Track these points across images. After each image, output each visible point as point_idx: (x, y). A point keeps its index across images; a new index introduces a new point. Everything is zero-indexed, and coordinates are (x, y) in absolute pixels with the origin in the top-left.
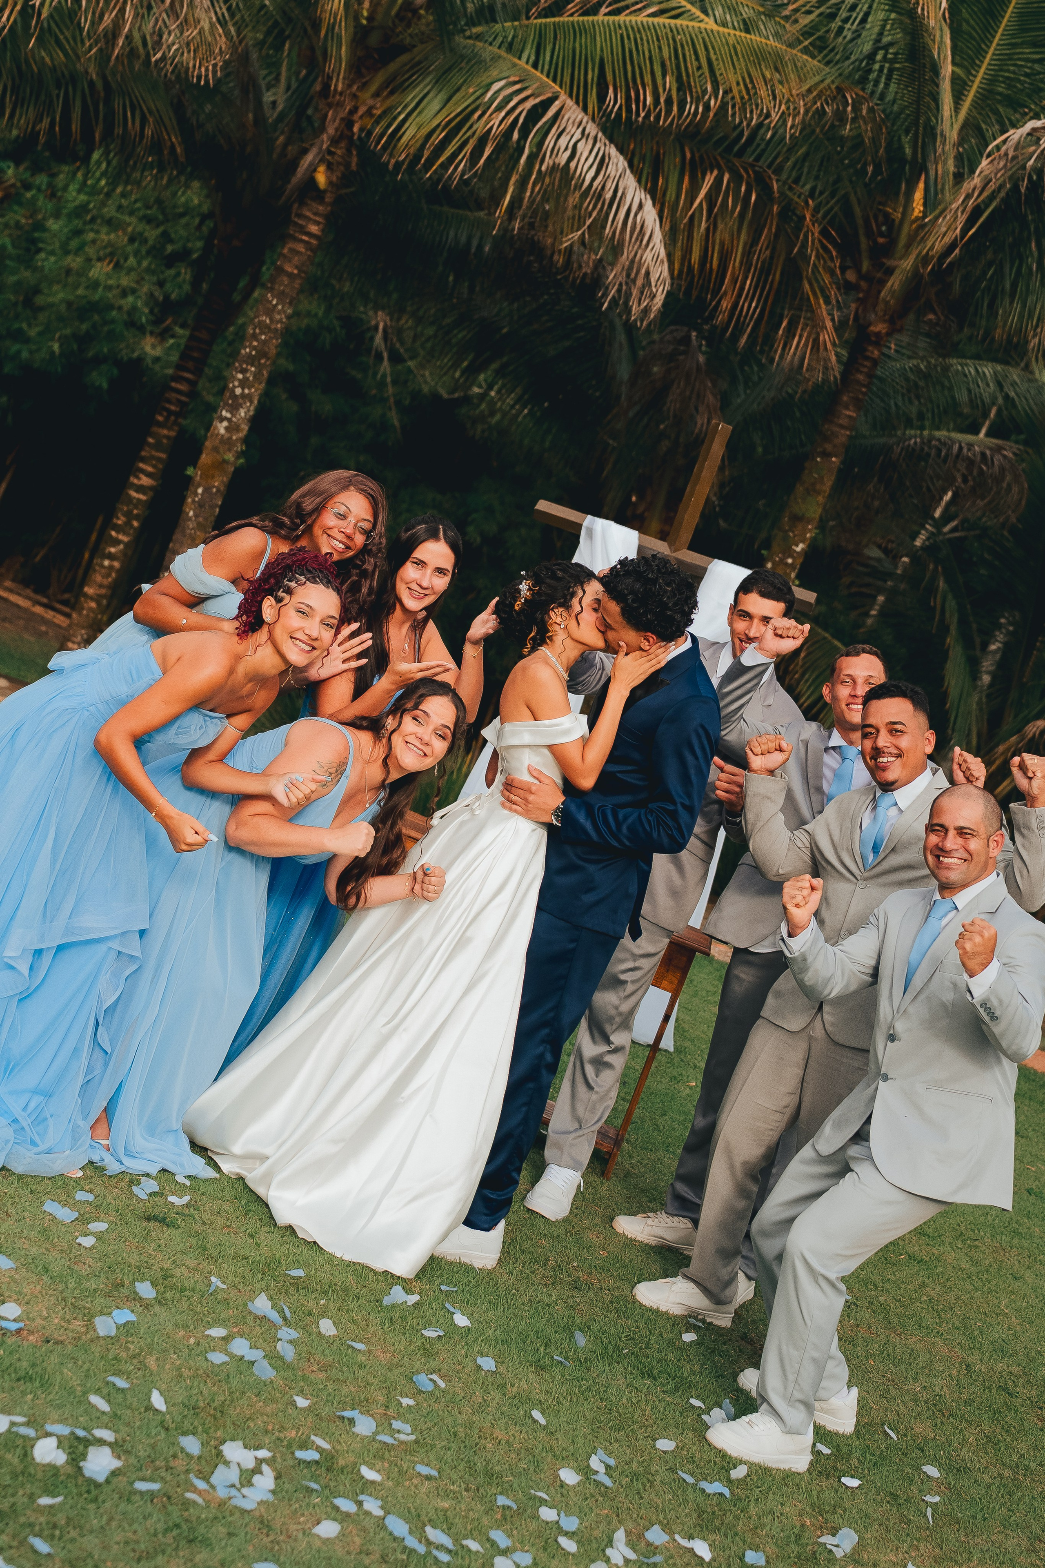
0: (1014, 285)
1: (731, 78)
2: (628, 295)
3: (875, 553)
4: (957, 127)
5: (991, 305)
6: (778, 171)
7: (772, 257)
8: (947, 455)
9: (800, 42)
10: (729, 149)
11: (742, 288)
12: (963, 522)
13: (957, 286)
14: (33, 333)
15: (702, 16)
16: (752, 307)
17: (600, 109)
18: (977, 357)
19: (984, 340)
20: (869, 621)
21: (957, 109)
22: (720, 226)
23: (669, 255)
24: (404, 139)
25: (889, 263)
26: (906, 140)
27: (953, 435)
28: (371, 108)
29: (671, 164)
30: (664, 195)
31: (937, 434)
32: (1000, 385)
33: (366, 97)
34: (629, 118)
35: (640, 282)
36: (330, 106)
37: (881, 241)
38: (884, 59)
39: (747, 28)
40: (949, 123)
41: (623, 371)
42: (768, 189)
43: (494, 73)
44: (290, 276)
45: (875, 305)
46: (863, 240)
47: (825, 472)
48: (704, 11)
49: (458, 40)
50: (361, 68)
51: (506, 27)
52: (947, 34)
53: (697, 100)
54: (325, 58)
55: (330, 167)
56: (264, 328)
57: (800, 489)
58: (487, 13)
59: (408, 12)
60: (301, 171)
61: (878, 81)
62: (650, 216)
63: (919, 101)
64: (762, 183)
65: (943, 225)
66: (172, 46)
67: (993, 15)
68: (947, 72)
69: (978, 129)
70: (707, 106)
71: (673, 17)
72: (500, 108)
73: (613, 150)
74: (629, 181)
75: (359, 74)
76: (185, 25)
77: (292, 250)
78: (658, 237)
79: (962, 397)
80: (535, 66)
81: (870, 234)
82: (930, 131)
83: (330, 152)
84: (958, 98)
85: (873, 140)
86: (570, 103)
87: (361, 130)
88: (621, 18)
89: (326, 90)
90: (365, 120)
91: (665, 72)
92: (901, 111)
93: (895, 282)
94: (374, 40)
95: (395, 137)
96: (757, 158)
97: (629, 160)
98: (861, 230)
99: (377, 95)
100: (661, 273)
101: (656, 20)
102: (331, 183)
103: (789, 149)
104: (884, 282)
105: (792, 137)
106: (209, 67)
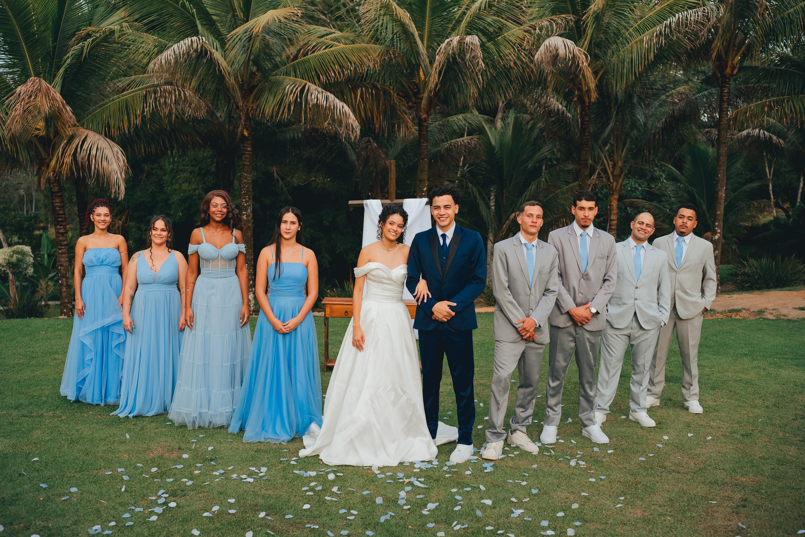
0: (459, 89)
1: (354, 59)
2: (349, 135)
4: (425, 49)
5: (454, 97)
6: (378, 81)
7: (385, 107)
8: (458, 146)
9: (371, 41)
10: (361, 80)
11: (380, 120)
12: (470, 164)
13: (442, 96)
15: (339, 44)
16: (385, 124)
17: (320, 82)
18: (456, 114)
19: (456, 108)
21: (423, 44)
22: (367, 104)
23: (357, 119)
24: (266, 113)
25: (421, 96)
26: (412, 59)
27: (457, 140)
28: (252, 107)
29: (346, 91)
30: (348, 102)
31: (452, 141)
32: (465, 120)
33: (250, 104)
34: (329, 82)
35: (351, 129)
36: (240, 111)
37: (415, 90)
38: (397, 37)
39: (353, 42)
40: (422, 48)
41: (354, 157)
42: (377, 88)
43: (285, 84)
44: (247, 165)
45: (421, 110)
46: (410, 92)
47: (424, 164)
48: (339, 42)
49: (271, 78)
50: (245, 97)
51: (283, 69)
52: (412, 23)
53: (347, 69)
54: (234, 97)
55: (247, 129)
56: (246, 183)
57: (419, 172)
58: (276, 67)
59: (252, 74)
60: (239, 134)
61: (397, 44)
62: (347, 109)
63: (411, 46)
64: (375, 87)
65: (432, 79)
66: (189, 111)
67: (423, 12)
68: (416, 34)
69: (432, 47)
70: (351, 70)
71: (331, 47)
72: (291, 94)
73: (329, 94)
74: (337, 101)
75: (245, 99)
76: (190, 104)
77: (245, 158)
78: (351, 114)
79: (456, 127)
80: (296, 77)
81: (411, 90)
82: (418, 53)
83: (245, 125)
84: (422, 40)
85: (402, 62)
86: (311, 84)
87: (252, 115)
88: (316, 54)
89: (237, 107)
90: (252, 111)
91: (334, 65)
92: (407, 50)
93: (424, 102)
94: (246, 87)
95: (263, 113)
96: (371, 80)
97: (334, 95)
98: (409, 90)
99: (253, 103)
100: (356, 124)
101: (326, 50)
102: (249, 134)
103: (379, 74)
104: (420, 103)
105: (379, 70)
106: (202, 113)
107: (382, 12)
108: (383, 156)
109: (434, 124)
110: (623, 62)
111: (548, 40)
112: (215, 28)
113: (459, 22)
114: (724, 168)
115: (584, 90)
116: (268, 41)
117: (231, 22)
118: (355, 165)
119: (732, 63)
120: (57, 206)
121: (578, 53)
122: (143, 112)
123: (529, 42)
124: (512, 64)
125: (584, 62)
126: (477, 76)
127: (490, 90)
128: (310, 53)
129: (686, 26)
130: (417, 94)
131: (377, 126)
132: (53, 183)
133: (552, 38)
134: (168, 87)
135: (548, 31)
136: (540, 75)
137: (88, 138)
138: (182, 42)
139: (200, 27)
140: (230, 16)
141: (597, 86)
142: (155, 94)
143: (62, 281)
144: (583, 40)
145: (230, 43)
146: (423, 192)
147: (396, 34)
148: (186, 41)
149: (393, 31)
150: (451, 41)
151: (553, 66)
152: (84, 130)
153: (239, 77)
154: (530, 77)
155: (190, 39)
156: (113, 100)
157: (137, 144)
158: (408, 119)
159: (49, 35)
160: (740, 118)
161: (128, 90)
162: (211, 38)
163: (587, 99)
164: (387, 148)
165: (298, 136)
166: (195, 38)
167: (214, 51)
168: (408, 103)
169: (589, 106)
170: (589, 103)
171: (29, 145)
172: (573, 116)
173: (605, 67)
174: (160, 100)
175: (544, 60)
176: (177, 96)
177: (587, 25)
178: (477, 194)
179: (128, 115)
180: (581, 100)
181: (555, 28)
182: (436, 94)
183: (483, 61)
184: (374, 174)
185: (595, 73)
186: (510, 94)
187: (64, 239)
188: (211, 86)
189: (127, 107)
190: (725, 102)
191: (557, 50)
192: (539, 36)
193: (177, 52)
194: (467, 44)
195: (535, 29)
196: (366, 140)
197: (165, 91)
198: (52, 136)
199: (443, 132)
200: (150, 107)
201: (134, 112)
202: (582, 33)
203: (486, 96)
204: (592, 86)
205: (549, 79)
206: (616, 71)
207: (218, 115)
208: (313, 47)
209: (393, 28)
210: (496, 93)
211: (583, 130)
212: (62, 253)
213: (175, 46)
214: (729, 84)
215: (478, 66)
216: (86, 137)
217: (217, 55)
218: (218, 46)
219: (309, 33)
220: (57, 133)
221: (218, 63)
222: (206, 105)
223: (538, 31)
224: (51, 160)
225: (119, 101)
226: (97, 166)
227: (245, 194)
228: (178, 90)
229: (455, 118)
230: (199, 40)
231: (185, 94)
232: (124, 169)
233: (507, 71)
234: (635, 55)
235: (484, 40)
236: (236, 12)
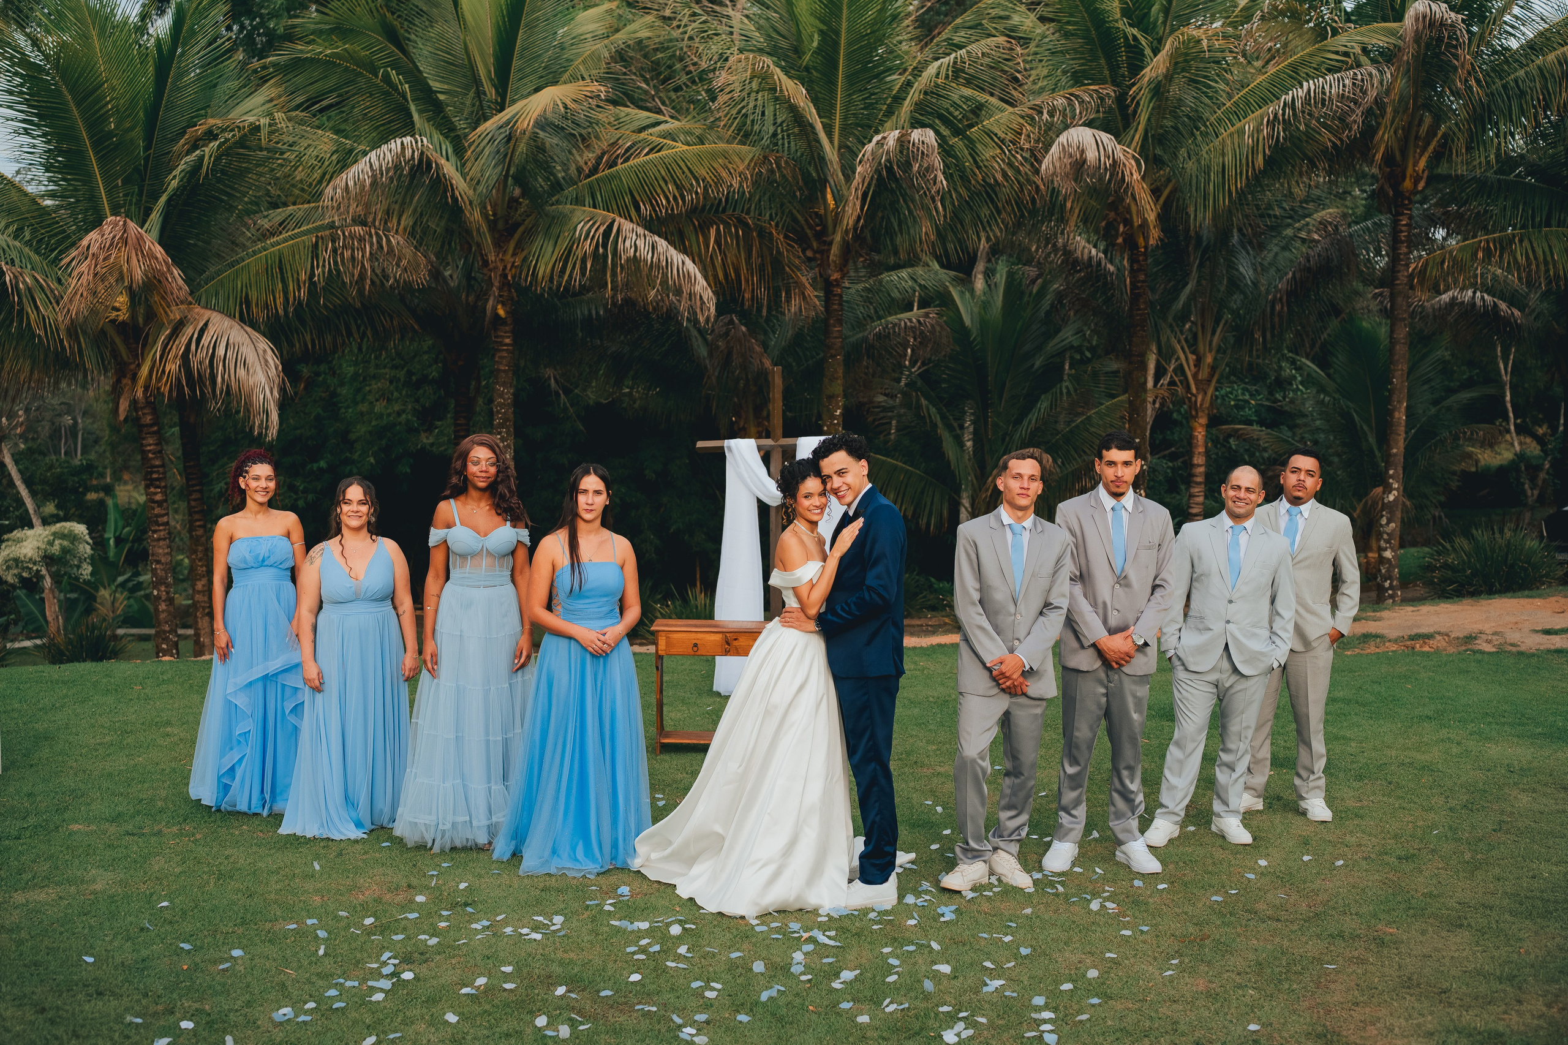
0: (900, 225)
1: (702, 172)
2: (695, 313)
3: (881, 398)
4: (835, 153)
5: (892, 239)
6: (748, 213)
7: (762, 260)
8: (899, 329)
9: (734, 139)
10: (717, 211)
11: (753, 284)
12: (922, 362)
13: (869, 238)
14: (356, 456)
15: (674, 144)
16: (762, 293)
17: (639, 216)
20: (892, 437)
21: (831, 142)
22: (729, 255)
23: (709, 285)
24: (540, 276)
25: (829, 239)
26: (811, 169)
27: (899, 316)
28: (513, 264)
29: (689, 231)
30: (692, 252)
31: (889, 319)
32: (914, 279)
33: (508, 258)
34: (657, 215)
35: (698, 304)
36: (491, 270)
37: (818, 228)
38: (782, 131)
39: (701, 141)
40: (830, 152)
41: (703, 352)
42: (746, 225)
43: (575, 220)
44: (504, 371)
45: (829, 265)
46: (808, 231)
47: (836, 366)
48: (674, 140)
49: (548, 208)
50: (499, 244)
51: (570, 191)
52: (811, 105)
53: (690, 192)
54: (478, 245)
55: (503, 304)
56: (502, 405)
57: (826, 380)
58: (557, 187)
59: (513, 203)
60: (489, 312)
61: (783, 144)
62: (690, 266)
63: (810, 146)
64: (742, 223)
65: (849, 209)
66: (396, 273)
67: (831, 83)
68: (819, 127)
69: (848, 147)
70: (697, 193)
71: (659, 151)
72: (586, 239)
73: (657, 238)
74: (672, 251)
75: (501, 247)
76: (400, 259)
77: (500, 357)
78: (699, 276)
79: (895, 294)
80: (595, 207)
81: (811, 227)
82: (822, 159)
83: (500, 296)
84: (830, 135)
85: (793, 177)
86: (622, 220)
87: (514, 277)
88: (631, 163)
89: (486, 263)
90: (513, 271)
91: (666, 183)
92: (802, 155)
93: (835, 250)
94: (501, 225)
95: (535, 274)
96: (734, 210)
97: (666, 239)
98: (805, 227)
99: (514, 254)
100: (708, 295)
101: (650, 156)
102: (507, 312)
103: (750, 199)
104: (829, 250)
105: (749, 192)
106: (421, 277)
107: (755, 85)
108: (758, 349)
109: (853, 289)
110: (1207, 171)
111: (1065, 134)
112: (444, 117)
113: (898, 99)
114: (1401, 367)
115: (1136, 224)
116: (543, 144)
117: (474, 105)
118: (706, 367)
119: (1414, 170)
120: (150, 451)
121: (1122, 157)
122: (312, 275)
123: (1029, 136)
124: (999, 177)
125: (1133, 174)
126: (934, 201)
127: (959, 226)
128: (620, 161)
129: (1323, 105)
130: (823, 235)
131: (746, 296)
132: (142, 408)
133: (1072, 131)
134: (358, 230)
135: (1065, 116)
136: (1051, 197)
137: (210, 325)
138: (384, 147)
139: (416, 117)
140: (472, 94)
141: (1159, 217)
142: (333, 241)
143: (159, 590)
144: (1132, 132)
145: (472, 148)
146: (834, 417)
147: (781, 124)
148: (393, 146)
149: (775, 119)
150: (884, 138)
151: (1076, 181)
152: (202, 311)
153: (489, 208)
154: (1033, 201)
155: (399, 141)
156: (255, 253)
157: (298, 334)
158: (805, 278)
159: (137, 135)
160: (1431, 273)
161: (281, 233)
162: (437, 136)
163: (1141, 242)
164: (765, 333)
165: (597, 313)
166: (409, 138)
167: (443, 161)
168: (804, 252)
169: (1145, 254)
170: (1146, 247)
171: (100, 338)
172: (1118, 269)
173: (1174, 181)
174: (342, 253)
175: (1058, 170)
176: (375, 247)
177: (1138, 103)
178: (938, 419)
179: (283, 281)
180: (1130, 243)
181: (1078, 111)
182: (857, 237)
183: (944, 173)
184: (742, 384)
185: (1156, 192)
186: (997, 232)
187: (163, 512)
188: (438, 225)
189: (280, 267)
190: (1403, 242)
191: (1083, 152)
192: (1050, 126)
193: (376, 166)
194: (914, 144)
195: (1041, 113)
196: (726, 320)
197: (352, 236)
198: (141, 320)
199: (871, 303)
200: (324, 266)
201: (295, 276)
202: (1131, 117)
203: (950, 236)
204: (1151, 217)
205: (1069, 205)
206: (1194, 189)
207: (447, 273)
208: (627, 150)
209: (775, 115)
210: (971, 232)
211: (1135, 298)
212: (159, 539)
213: (373, 155)
214: (1410, 209)
215: (935, 183)
216: (206, 324)
217: (449, 169)
218: (450, 151)
219: (618, 123)
220: (151, 315)
221: (452, 185)
222: (430, 262)
223: (1045, 116)
224: (139, 366)
225: (266, 256)
226: (226, 376)
227: (501, 426)
228: (377, 234)
229: (893, 276)
230: (416, 142)
231: (388, 241)
232: (277, 382)
233: (990, 191)
234: (1228, 159)
235: (946, 132)
236: (483, 86)
